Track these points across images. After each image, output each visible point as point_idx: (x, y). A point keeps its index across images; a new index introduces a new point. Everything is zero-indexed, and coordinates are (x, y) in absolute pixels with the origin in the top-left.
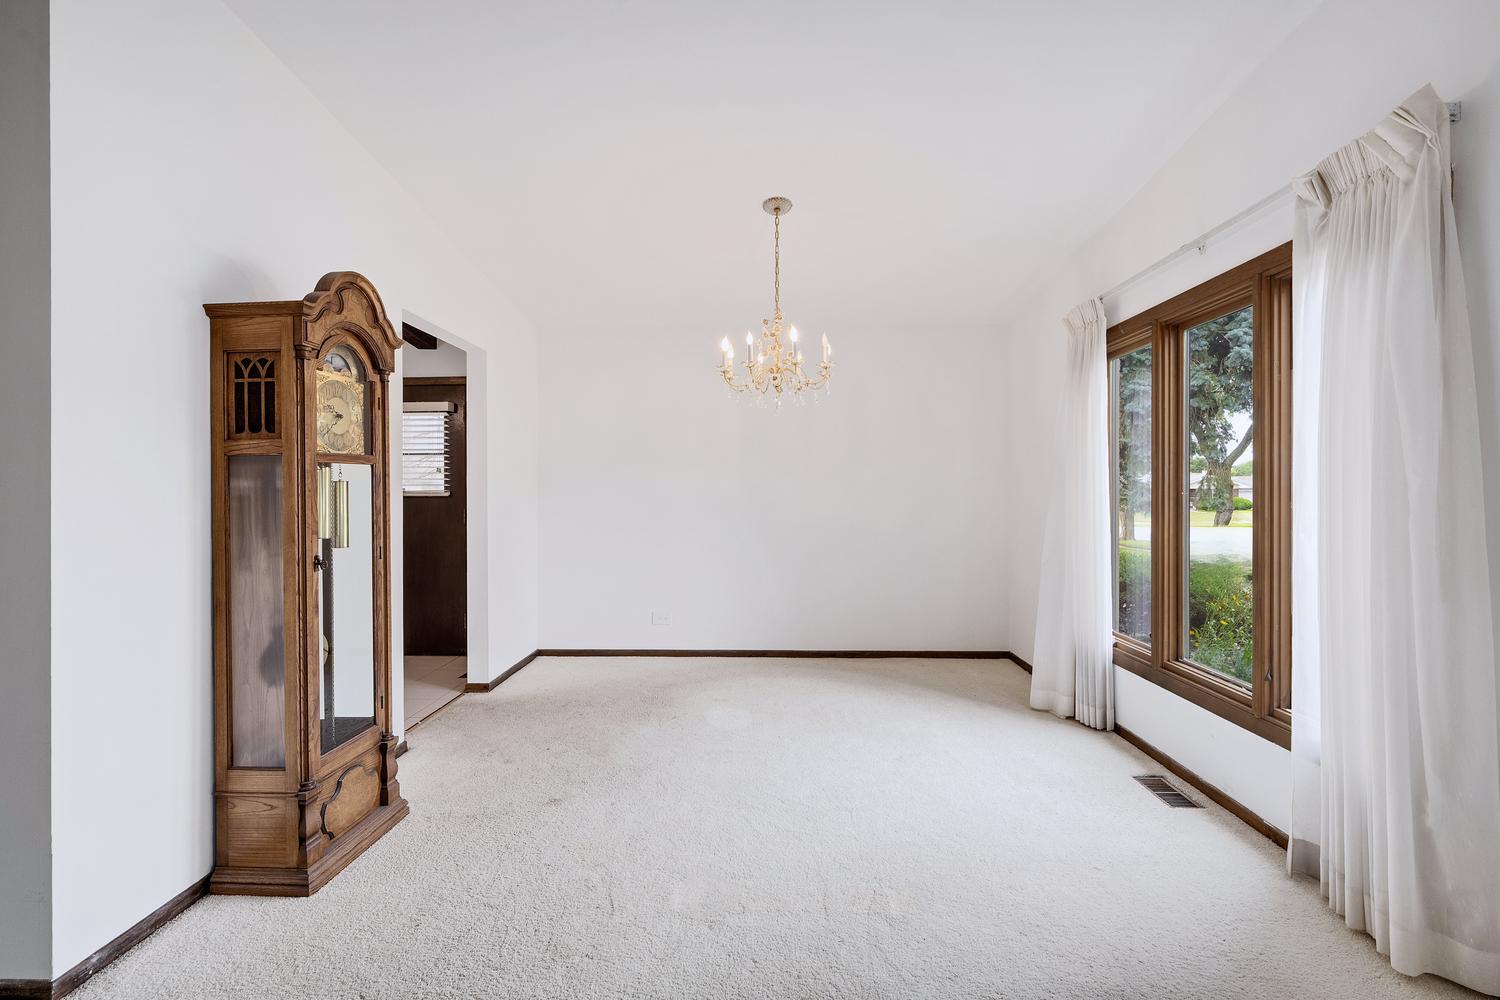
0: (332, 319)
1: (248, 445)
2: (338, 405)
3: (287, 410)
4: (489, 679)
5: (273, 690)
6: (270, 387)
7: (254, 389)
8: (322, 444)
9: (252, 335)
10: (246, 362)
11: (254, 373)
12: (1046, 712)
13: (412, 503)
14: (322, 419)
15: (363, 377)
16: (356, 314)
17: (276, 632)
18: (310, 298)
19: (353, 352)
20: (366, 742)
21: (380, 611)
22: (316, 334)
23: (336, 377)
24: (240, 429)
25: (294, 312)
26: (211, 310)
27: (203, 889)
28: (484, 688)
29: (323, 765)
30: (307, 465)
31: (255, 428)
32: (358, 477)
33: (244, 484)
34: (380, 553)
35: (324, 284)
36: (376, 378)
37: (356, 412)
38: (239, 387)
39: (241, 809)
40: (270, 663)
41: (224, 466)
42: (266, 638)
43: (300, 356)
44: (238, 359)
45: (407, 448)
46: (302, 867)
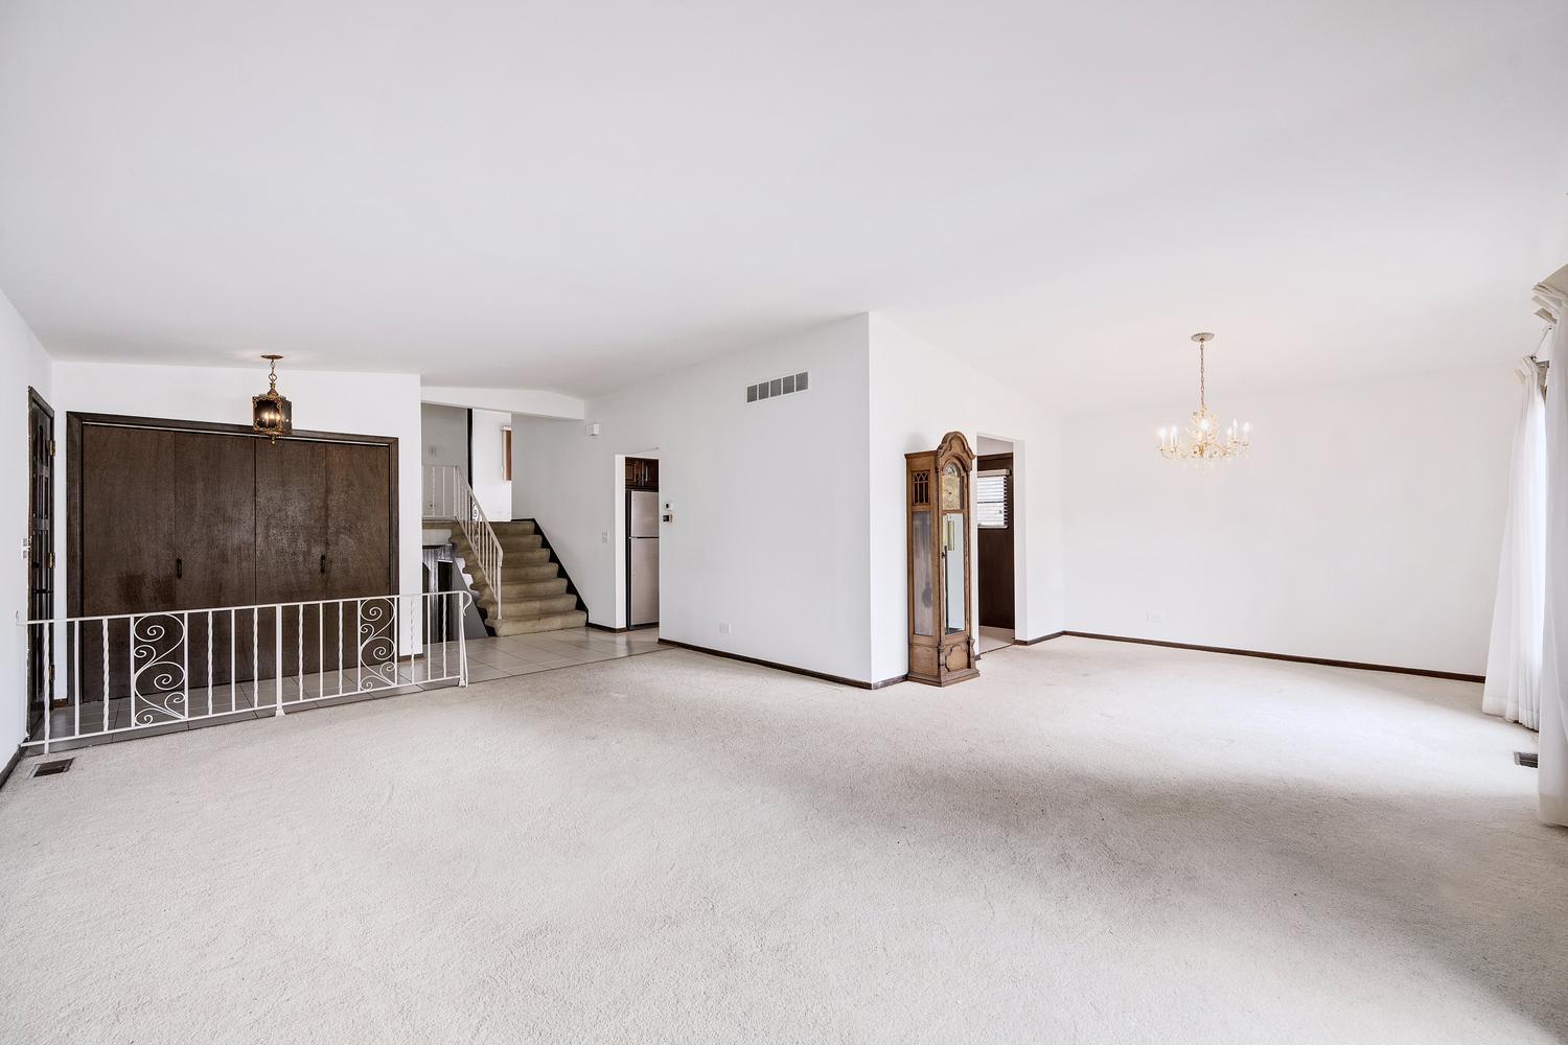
0: (948, 454)
1: (919, 508)
2: (950, 489)
3: (932, 493)
4: (1029, 639)
5: (926, 609)
6: (927, 484)
7: (921, 485)
8: (944, 506)
9: (920, 463)
10: (918, 475)
11: (921, 479)
12: (1497, 716)
13: (982, 532)
14: (944, 495)
15: (959, 475)
16: (957, 449)
17: (928, 584)
18: (940, 448)
19: (956, 465)
20: (961, 638)
21: (967, 579)
22: (942, 461)
23: (949, 476)
24: (916, 501)
25: (935, 454)
26: (906, 455)
27: (906, 678)
28: (1025, 643)
29: (947, 640)
30: (939, 513)
31: (921, 501)
32: (958, 519)
33: (917, 523)
34: (967, 553)
35: (944, 441)
36: (964, 475)
37: (957, 492)
38: (916, 485)
39: (918, 650)
40: (926, 596)
41: (911, 515)
42: (924, 586)
43: (937, 472)
44: (916, 474)
45: (979, 499)
46: (939, 676)
